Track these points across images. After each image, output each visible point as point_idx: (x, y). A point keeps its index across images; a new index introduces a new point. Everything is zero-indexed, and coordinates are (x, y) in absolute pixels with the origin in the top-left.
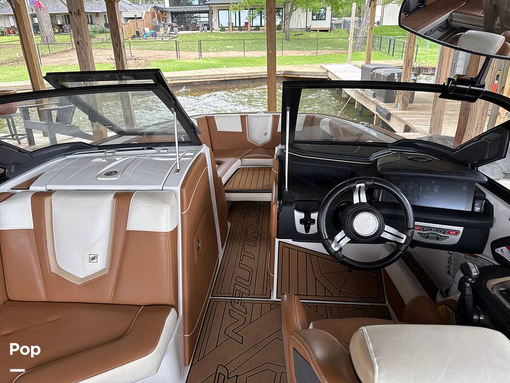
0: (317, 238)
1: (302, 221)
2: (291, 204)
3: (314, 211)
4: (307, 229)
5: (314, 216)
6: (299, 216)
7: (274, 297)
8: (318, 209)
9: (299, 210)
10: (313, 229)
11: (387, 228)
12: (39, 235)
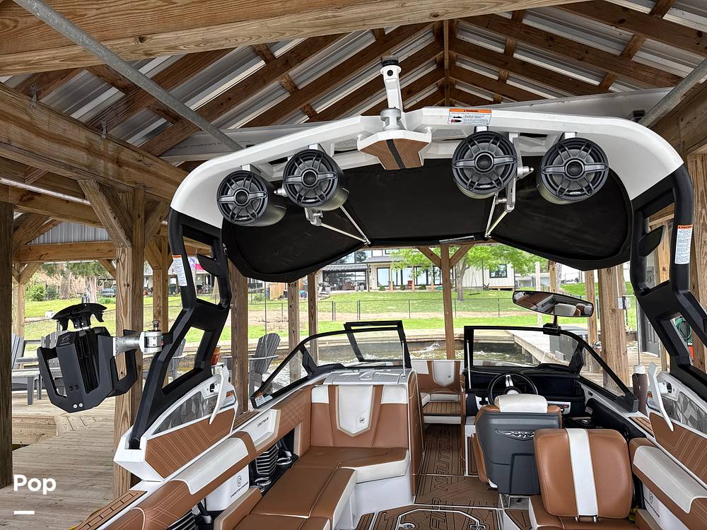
1: (481, 403)
2: (473, 393)
3: (486, 395)
5: (487, 399)
6: (478, 399)
7: (467, 474)
9: (479, 396)
12: (331, 407)
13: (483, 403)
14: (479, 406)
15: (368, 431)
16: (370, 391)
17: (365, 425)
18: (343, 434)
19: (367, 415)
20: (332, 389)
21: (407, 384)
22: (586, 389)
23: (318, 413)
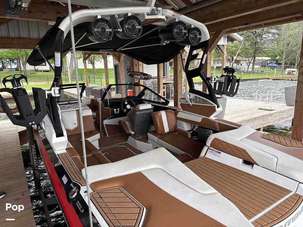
1: (116, 111)
7: (108, 136)
8: (119, 108)
13: (117, 111)
14: (116, 112)
16: (75, 112)
17: (76, 125)
19: (76, 122)
21: (88, 108)
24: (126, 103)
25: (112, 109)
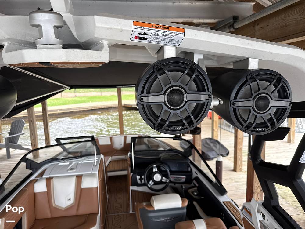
0: (144, 185)
1: (139, 179)
2: (135, 174)
3: (143, 175)
4: (141, 182)
5: (143, 177)
6: (138, 177)
7: (131, 212)
8: (144, 175)
9: (138, 175)
10: (143, 181)
11: (164, 178)
12: (49, 193)
13: (141, 179)
14: (139, 182)
15: (74, 205)
16: (74, 180)
17: (71, 202)
18: (57, 209)
19: (72, 196)
20: (49, 180)
21: (97, 172)
22: (194, 170)
23: (39, 199)
24: (155, 170)
25: (134, 175)
